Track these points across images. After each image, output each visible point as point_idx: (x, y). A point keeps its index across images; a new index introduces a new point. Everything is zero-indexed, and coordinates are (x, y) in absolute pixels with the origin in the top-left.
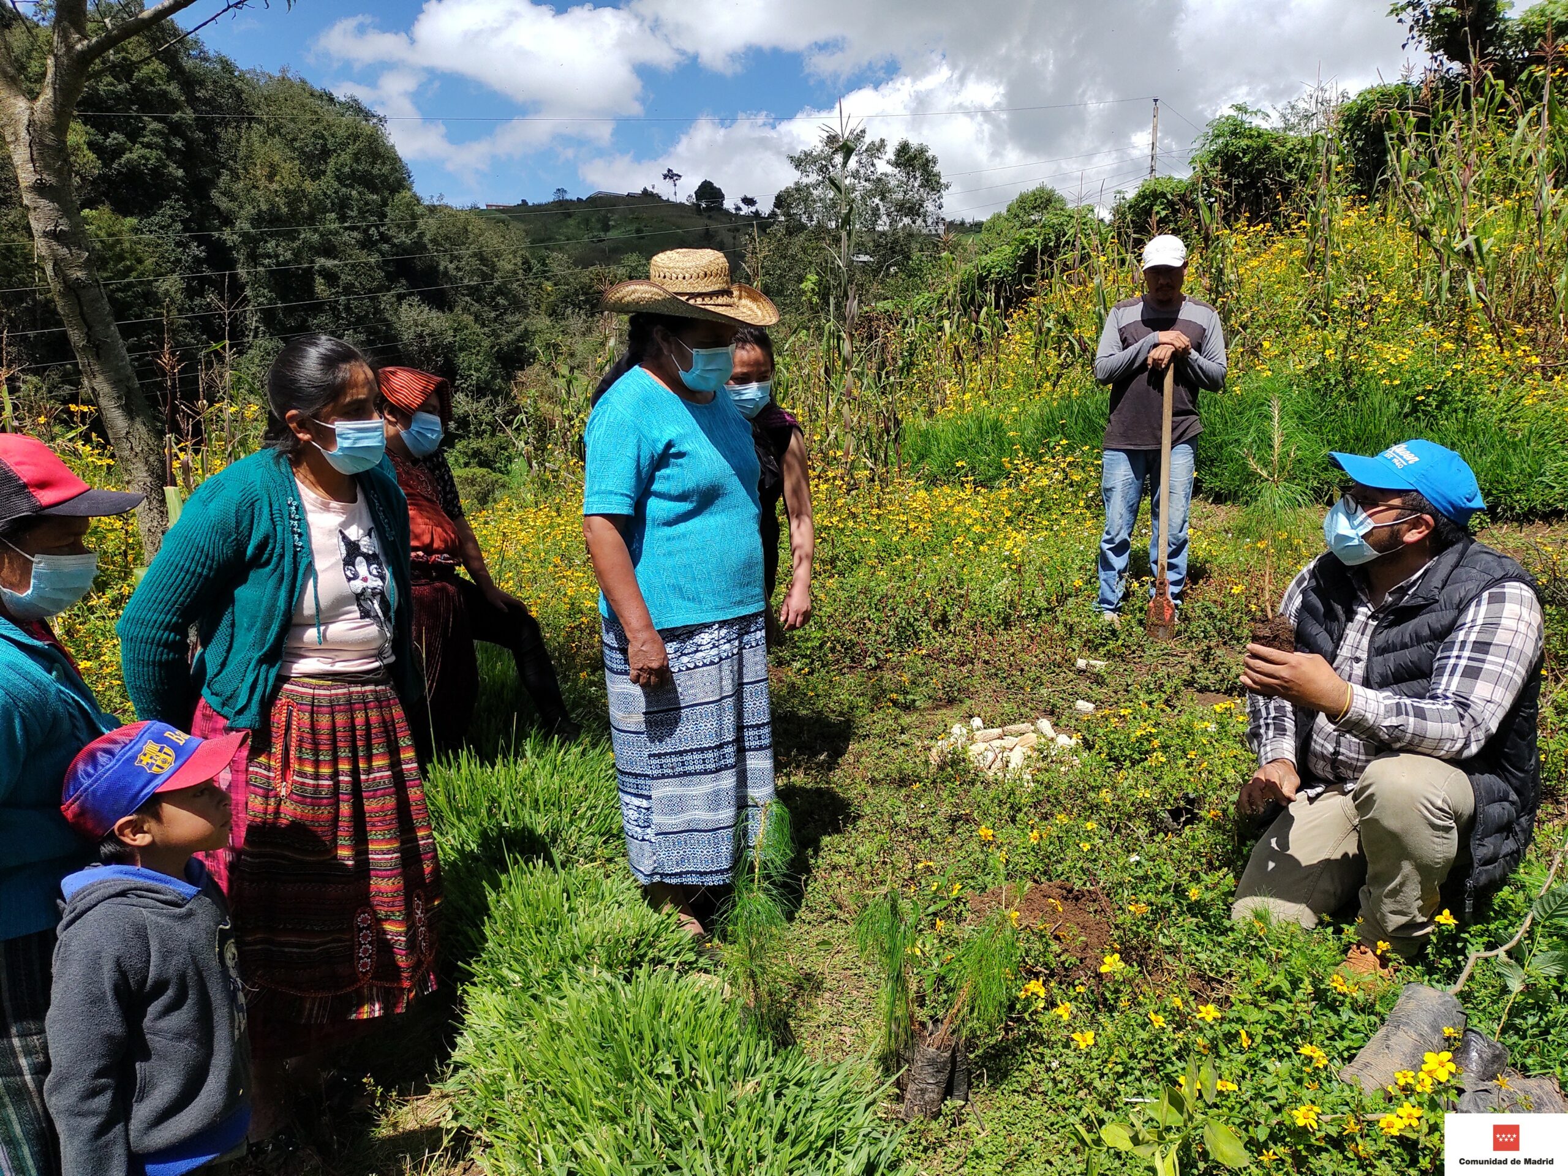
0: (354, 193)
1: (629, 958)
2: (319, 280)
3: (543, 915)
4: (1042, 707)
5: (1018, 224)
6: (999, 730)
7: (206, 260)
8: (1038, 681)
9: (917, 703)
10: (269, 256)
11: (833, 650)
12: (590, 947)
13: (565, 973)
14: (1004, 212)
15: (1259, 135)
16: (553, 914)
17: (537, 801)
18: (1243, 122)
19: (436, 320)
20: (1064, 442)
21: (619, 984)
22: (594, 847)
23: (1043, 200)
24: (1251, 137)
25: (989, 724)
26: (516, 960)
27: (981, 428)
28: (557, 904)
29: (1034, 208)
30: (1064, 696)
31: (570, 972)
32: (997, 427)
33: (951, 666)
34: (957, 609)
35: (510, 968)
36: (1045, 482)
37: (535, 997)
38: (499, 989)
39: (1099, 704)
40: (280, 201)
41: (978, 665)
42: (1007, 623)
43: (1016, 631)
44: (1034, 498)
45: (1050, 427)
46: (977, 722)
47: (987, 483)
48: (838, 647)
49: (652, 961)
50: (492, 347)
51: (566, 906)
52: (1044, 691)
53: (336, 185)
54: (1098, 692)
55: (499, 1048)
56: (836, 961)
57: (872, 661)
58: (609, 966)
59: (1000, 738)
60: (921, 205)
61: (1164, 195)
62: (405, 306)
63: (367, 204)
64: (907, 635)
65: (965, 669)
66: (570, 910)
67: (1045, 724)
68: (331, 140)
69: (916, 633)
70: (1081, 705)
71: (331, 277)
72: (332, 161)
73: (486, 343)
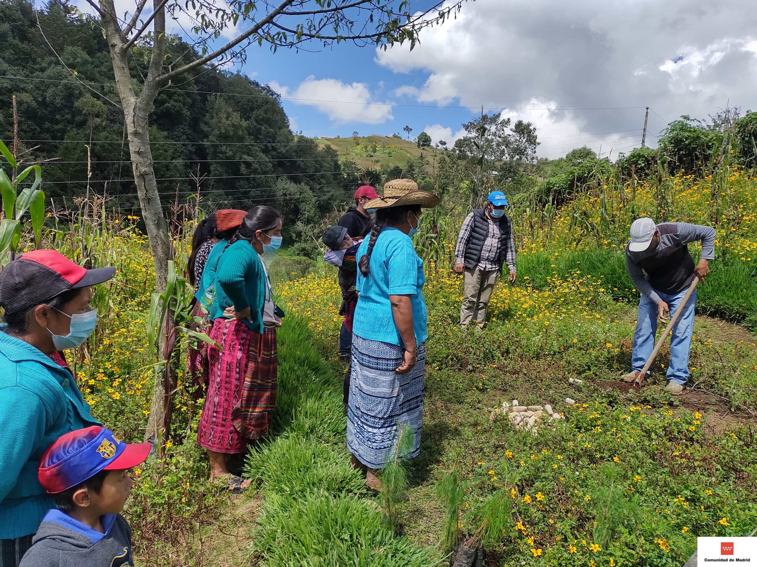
0: (263, 128)
1: (337, 487)
2: (243, 166)
3: (302, 463)
4: (549, 399)
5: (571, 164)
6: (526, 408)
7: (195, 153)
8: (549, 387)
9: (488, 390)
10: (222, 153)
11: (452, 359)
12: (321, 480)
13: (308, 490)
14: (564, 157)
15: (695, 131)
16: (307, 463)
17: (307, 413)
18: (686, 124)
19: (292, 187)
20: (579, 272)
21: (331, 498)
22: (329, 436)
23: (585, 153)
24: (690, 131)
25: (521, 404)
26: (289, 481)
27: (538, 261)
28: (309, 459)
29: (580, 157)
30: (561, 395)
31: (311, 489)
32: (547, 262)
33: (508, 374)
34: (514, 347)
35: (285, 484)
36: (567, 290)
37: (294, 499)
38: (280, 493)
39: (577, 401)
40: (231, 129)
41: (521, 375)
42: (538, 357)
43: (542, 361)
44: (561, 297)
45: (572, 265)
46: (515, 402)
47: (539, 288)
48: (455, 359)
49: (347, 490)
50: (316, 202)
51: (313, 460)
52: (551, 392)
53: (255, 123)
54: (578, 395)
55: (277, 519)
56: (431, 503)
57: (470, 367)
58: (328, 490)
59: (526, 411)
60: (525, 150)
61: (644, 157)
62: (280, 180)
63: (268, 133)
64: (489, 357)
65: (514, 376)
66: (315, 463)
67: (549, 407)
68: (255, 103)
69: (493, 356)
70: (568, 400)
71: (248, 165)
72: (254, 113)
73: (314, 200)
